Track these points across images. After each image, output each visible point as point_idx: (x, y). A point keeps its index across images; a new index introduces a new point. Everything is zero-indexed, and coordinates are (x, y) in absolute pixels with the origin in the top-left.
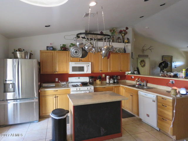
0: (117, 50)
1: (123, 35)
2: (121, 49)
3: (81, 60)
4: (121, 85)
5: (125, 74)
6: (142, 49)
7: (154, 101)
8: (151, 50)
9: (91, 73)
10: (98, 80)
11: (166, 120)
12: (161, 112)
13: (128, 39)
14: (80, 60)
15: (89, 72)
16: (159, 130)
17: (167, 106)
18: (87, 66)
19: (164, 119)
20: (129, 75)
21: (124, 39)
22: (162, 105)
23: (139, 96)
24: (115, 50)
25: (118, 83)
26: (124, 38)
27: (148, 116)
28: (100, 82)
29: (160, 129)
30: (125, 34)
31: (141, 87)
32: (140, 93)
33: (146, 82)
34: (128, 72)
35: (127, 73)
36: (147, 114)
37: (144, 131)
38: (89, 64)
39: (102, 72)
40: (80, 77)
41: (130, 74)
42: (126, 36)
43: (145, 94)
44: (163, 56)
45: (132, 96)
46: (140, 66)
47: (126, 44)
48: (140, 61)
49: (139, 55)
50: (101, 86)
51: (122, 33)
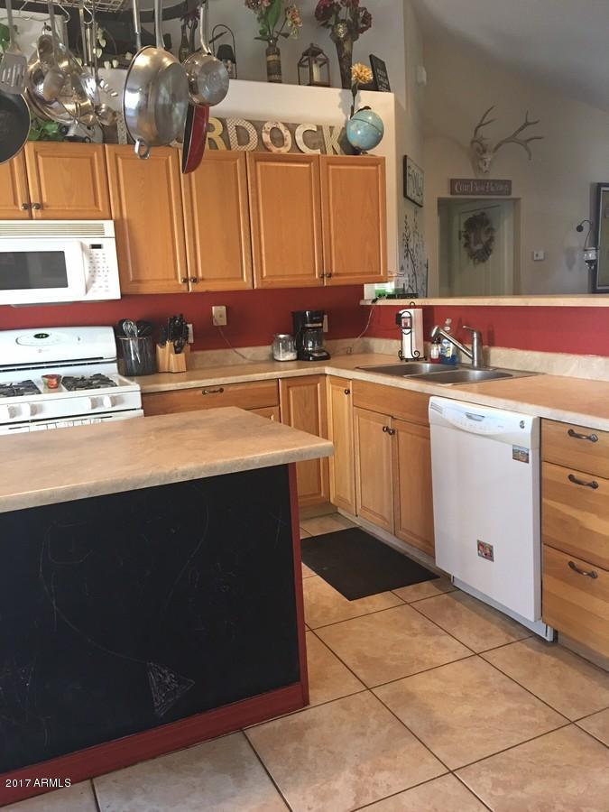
0: (299, 138)
1: (341, 30)
2: (326, 133)
3: (39, 207)
4: (328, 370)
5: (362, 303)
6: (473, 142)
7: (519, 455)
8: (525, 143)
9: (118, 296)
10: (163, 344)
11: (593, 575)
12: (564, 522)
13: (376, 64)
14: (28, 206)
15: (108, 288)
16: (549, 638)
17: (599, 481)
18: (82, 246)
19: (579, 571)
20: (380, 303)
21: (346, 61)
22: (571, 477)
23: (433, 428)
24: (287, 134)
25: (327, 358)
26: (349, 56)
27: (486, 551)
28: (182, 355)
29: (556, 632)
30: (355, 30)
31: (450, 372)
32: (438, 409)
33: (480, 343)
34: (377, 287)
35: (370, 291)
36: (481, 545)
37: (462, 652)
38: (101, 231)
39: (201, 287)
40: (53, 333)
41: (390, 297)
42: (364, 45)
43: (469, 416)
44: (600, 185)
45: (392, 432)
46: (464, 253)
47: (362, 94)
48: (464, 219)
49: (453, 182)
50: (193, 384)
51: (332, 22)
